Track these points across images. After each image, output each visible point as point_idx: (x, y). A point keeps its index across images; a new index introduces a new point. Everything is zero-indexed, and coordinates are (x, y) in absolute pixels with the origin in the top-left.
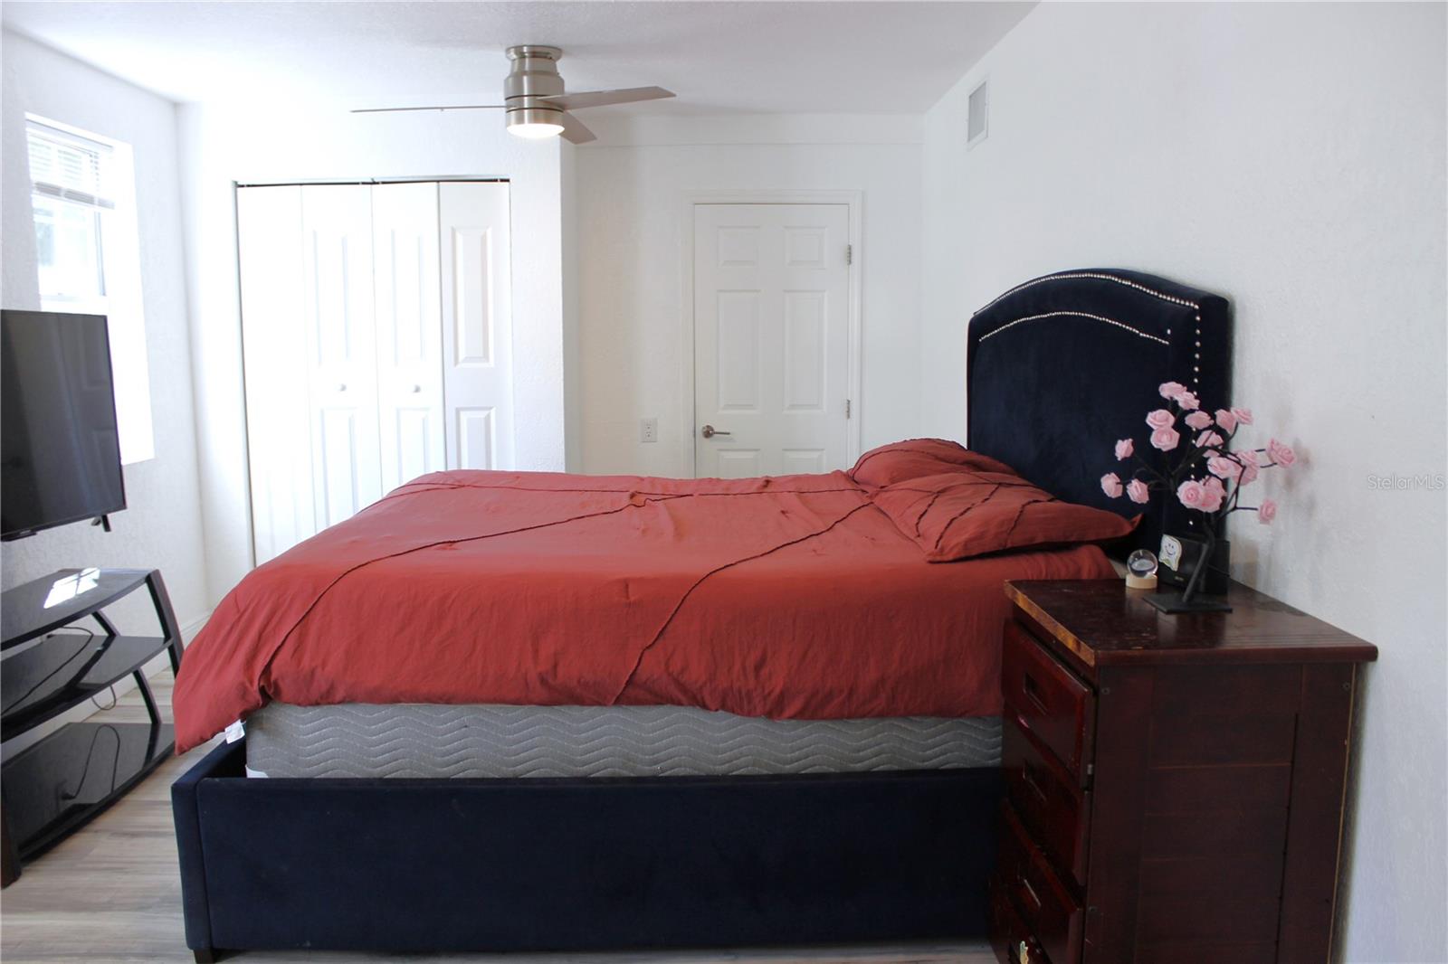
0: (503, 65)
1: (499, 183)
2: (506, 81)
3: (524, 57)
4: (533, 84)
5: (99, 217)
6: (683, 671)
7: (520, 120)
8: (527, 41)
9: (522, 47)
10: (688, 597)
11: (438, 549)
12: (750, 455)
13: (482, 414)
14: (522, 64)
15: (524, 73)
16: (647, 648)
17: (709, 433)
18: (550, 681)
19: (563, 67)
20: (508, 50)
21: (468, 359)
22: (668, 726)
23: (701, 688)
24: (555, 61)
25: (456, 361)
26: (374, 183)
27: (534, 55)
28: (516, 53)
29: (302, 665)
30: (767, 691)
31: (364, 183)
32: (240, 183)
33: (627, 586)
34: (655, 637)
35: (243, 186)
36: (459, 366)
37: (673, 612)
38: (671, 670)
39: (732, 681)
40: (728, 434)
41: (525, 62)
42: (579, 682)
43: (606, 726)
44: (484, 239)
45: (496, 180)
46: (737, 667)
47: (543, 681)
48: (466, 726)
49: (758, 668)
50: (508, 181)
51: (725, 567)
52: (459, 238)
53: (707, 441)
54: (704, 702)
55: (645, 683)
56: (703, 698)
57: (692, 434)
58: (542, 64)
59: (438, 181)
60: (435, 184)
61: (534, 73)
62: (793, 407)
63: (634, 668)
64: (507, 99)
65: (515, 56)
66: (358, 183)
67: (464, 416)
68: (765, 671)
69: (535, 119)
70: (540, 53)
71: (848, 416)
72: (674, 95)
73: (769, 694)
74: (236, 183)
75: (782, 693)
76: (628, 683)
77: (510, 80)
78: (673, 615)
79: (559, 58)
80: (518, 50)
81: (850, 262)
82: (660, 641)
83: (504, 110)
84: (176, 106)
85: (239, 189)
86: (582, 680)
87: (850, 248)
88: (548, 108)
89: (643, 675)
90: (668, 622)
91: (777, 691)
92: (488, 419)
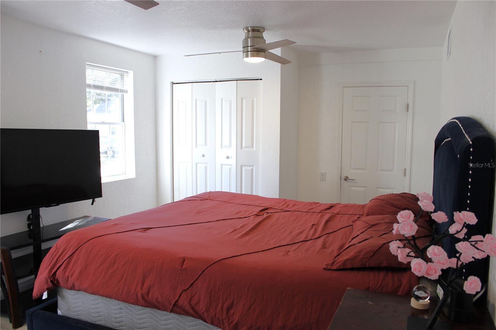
0: (242, 34)
1: (259, 81)
2: (243, 41)
3: (250, 31)
4: (253, 42)
5: (123, 96)
6: (197, 303)
7: (247, 56)
8: (250, 25)
9: (248, 27)
10: (206, 270)
11: (139, 231)
12: (363, 189)
13: (250, 168)
14: (248, 34)
15: (249, 38)
16: (184, 290)
17: (346, 179)
18: (146, 298)
19: (266, 35)
20: (244, 30)
21: (245, 147)
22: (195, 326)
23: (203, 313)
24: (262, 32)
25: (242, 148)
26: (217, 81)
27: (253, 30)
28: (246, 30)
29: (65, 274)
30: (230, 321)
31: (213, 82)
32: (174, 83)
33: (184, 261)
34: (189, 286)
35: (175, 84)
36: (242, 150)
37: (198, 276)
38: (192, 302)
39: (216, 313)
40: (354, 180)
41: (250, 33)
42: (156, 300)
43: (171, 320)
44: (253, 102)
45: (258, 80)
46: (220, 306)
47: (143, 297)
48: (121, 309)
49: (228, 309)
50: (261, 79)
51: (232, 257)
52: (244, 101)
53: (345, 182)
54: (205, 319)
55: (182, 306)
56: (205, 318)
57: (340, 179)
58: (256, 34)
59: (237, 80)
60: (236, 81)
61: (253, 37)
62: (381, 170)
63: (177, 299)
64: (243, 48)
65: (246, 31)
66: (211, 82)
67: (244, 168)
68: (231, 312)
69: (253, 56)
70: (255, 29)
71: (405, 175)
72: (296, 43)
73: (232, 322)
74: (173, 82)
75: (237, 323)
76: (174, 305)
77: (244, 40)
78: (198, 277)
79: (264, 31)
80: (247, 28)
81: (408, 111)
82: (190, 288)
83: (242, 52)
84: (155, 57)
85: (174, 85)
86: (158, 300)
87: (408, 104)
88: (259, 51)
89: (180, 303)
90: (195, 281)
91: (235, 322)
92: (252, 170)
